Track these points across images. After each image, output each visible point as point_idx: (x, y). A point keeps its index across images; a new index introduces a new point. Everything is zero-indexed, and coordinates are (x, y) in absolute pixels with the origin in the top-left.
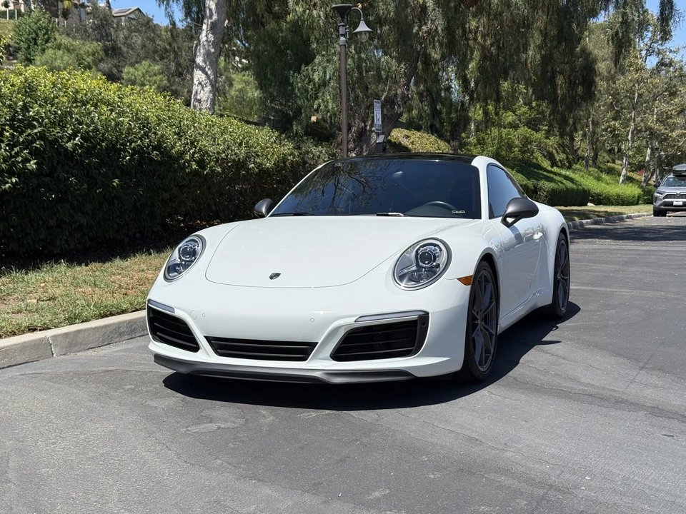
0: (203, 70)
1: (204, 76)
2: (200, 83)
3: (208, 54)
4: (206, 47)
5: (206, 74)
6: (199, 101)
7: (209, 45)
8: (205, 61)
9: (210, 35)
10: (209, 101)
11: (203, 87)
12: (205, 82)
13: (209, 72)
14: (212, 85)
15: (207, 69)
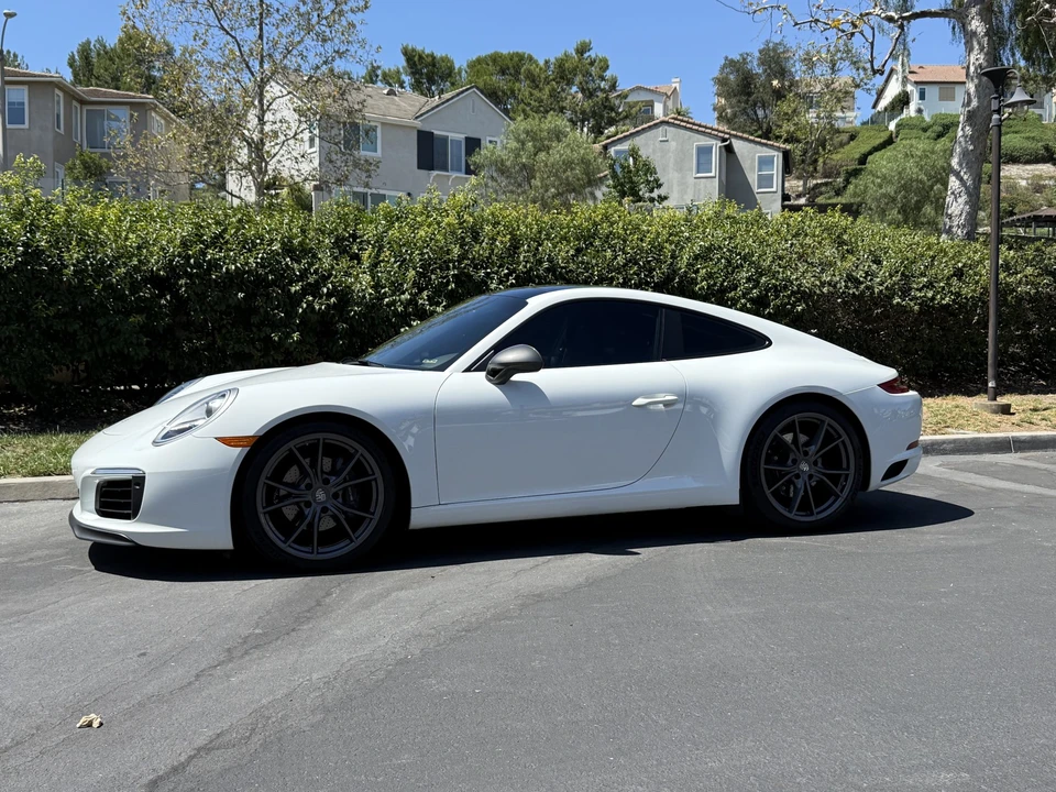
0: (957, 175)
1: (958, 182)
2: (953, 193)
3: (965, 153)
4: (963, 143)
5: (961, 180)
6: (950, 217)
7: (966, 142)
8: (960, 164)
9: (968, 128)
10: (964, 215)
11: (956, 198)
12: (958, 191)
13: (965, 177)
14: (969, 194)
15: (962, 173)
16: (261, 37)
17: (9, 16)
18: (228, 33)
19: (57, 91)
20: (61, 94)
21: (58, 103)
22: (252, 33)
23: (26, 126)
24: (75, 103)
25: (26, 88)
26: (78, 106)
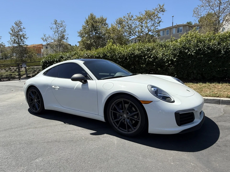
16: (219, 9)
17: (173, 17)
18: (212, 9)
19: (187, 26)
20: (188, 26)
21: (187, 28)
22: (218, 8)
23: (182, 32)
24: (190, 27)
25: (182, 27)
26: (191, 28)
